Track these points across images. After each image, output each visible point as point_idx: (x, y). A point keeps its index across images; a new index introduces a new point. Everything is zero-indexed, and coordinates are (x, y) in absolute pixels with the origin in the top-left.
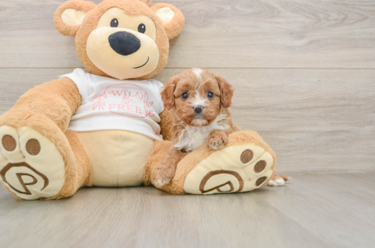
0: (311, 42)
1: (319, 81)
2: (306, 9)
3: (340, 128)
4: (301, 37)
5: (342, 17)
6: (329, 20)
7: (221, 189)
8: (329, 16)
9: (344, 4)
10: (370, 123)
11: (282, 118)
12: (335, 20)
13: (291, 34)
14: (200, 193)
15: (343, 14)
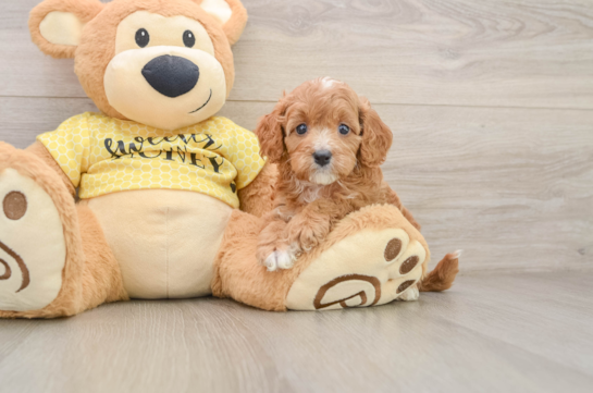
0: (470, 65)
1: (483, 126)
2: (463, 11)
3: (513, 201)
4: (455, 55)
5: (517, 25)
6: (497, 30)
7: (348, 303)
8: (498, 23)
9: (519, 6)
10: (558, 194)
11: (426, 185)
12: (506, 30)
13: (441, 50)
14: (313, 308)
15: (519, 21)
